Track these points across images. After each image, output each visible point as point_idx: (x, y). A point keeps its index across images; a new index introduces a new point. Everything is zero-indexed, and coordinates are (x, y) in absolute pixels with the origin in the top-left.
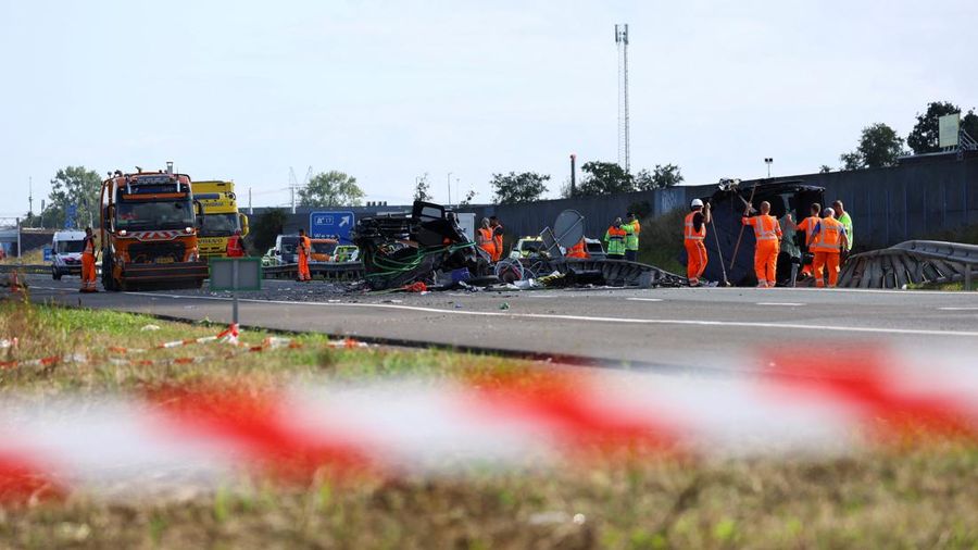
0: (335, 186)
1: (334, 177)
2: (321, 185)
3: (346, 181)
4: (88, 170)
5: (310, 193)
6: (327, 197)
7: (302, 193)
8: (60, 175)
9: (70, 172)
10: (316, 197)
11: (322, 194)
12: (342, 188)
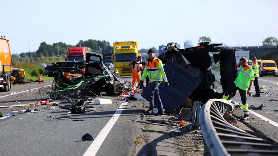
0: (272, 40)
1: (272, 38)
2: (268, 40)
3: (275, 39)
4: (207, 37)
5: (265, 42)
6: (269, 43)
7: (263, 42)
8: (200, 38)
9: (203, 38)
10: (266, 43)
11: (268, 43)
12: (274, 41)
